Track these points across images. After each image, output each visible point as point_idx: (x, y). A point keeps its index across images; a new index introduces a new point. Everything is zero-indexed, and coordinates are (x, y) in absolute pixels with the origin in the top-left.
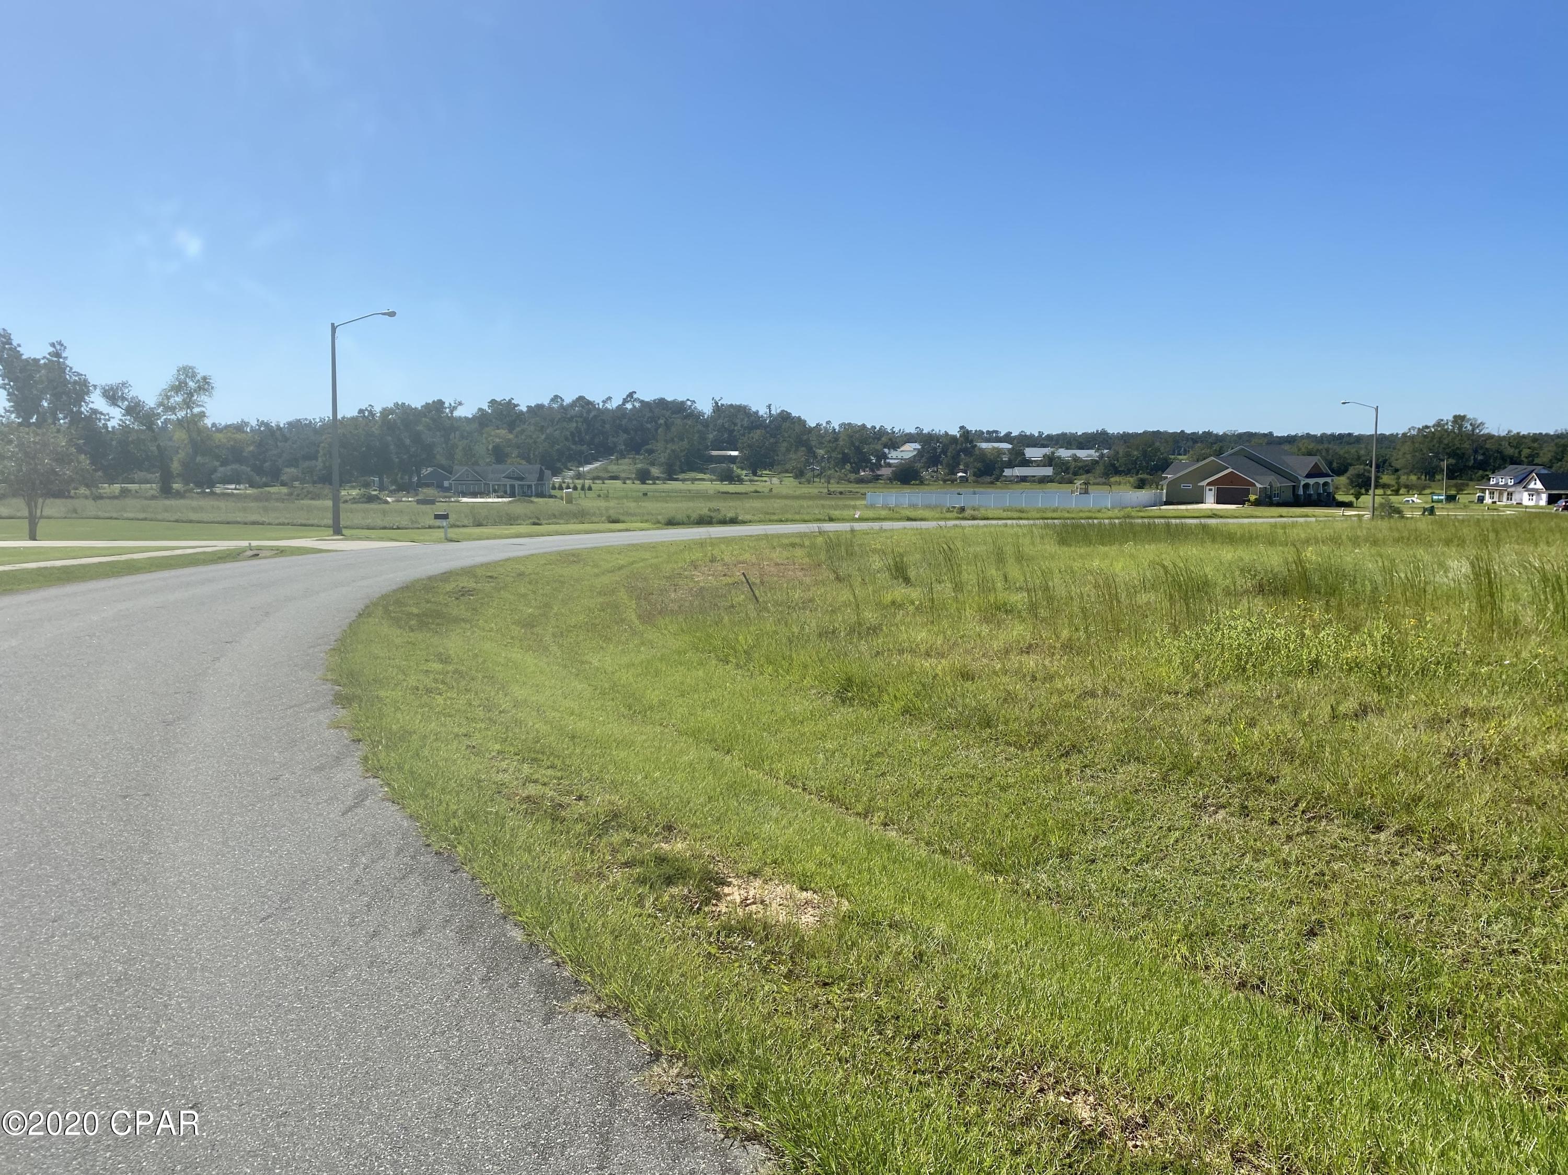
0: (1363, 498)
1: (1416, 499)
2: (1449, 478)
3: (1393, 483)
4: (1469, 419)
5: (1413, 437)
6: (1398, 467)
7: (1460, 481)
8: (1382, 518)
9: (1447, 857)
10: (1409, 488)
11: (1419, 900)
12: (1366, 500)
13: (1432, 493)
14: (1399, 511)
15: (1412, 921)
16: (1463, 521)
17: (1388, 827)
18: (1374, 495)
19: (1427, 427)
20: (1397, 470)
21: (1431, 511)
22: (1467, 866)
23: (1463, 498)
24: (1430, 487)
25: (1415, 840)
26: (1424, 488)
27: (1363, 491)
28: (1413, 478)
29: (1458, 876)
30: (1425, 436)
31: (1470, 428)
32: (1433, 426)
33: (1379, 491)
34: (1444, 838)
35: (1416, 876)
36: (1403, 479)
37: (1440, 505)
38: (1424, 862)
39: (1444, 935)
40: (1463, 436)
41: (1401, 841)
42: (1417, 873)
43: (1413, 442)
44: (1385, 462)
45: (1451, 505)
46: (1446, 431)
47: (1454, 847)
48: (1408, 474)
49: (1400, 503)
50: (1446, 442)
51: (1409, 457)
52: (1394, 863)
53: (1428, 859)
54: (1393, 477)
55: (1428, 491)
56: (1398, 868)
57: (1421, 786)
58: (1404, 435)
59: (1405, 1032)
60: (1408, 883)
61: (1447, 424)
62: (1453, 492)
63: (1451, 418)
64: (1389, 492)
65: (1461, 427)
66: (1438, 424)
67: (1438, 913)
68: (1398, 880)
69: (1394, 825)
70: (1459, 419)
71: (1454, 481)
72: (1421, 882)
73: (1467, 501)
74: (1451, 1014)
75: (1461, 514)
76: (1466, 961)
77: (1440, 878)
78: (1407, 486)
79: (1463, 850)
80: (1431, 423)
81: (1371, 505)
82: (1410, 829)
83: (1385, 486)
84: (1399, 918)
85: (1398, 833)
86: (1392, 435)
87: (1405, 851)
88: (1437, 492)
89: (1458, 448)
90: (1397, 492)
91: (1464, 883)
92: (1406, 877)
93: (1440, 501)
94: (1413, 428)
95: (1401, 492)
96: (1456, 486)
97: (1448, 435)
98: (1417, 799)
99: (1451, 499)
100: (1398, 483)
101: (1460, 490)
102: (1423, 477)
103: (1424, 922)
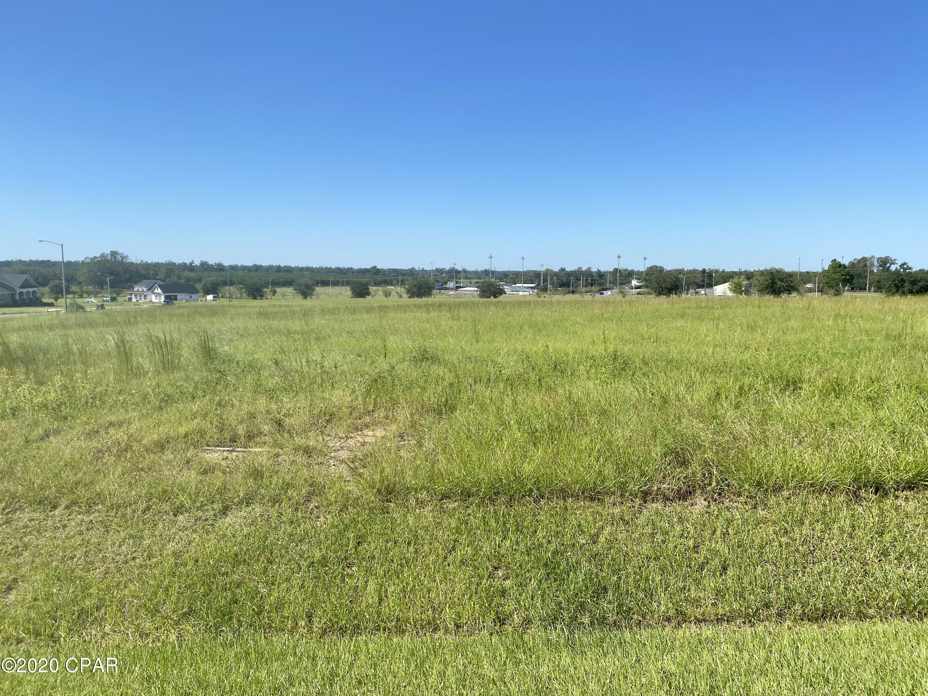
0: (59, 300)
1: (93, 300)
2: (111, 287)
3: (78, 290)
4: (120, 254)
5: (88, 263)
6: (81, 280)
7: (117, 289)
8: (72, 312)
9: (97, 514)
10: (89, 294)
11: (79, 545)
12: (61, 301)
13: (103, 296)
14: (82, 308)
15: (75, 560)
16: (119, 312)
17: (60, 505)
18: (66, 298)
19: (96, 257)
20: (80, 283)
21: (102, 307)
22: (107, 516)
23: (120, 299)
24: (101, 293)
25: (77, 509)
26: (98, 293)
27: (60, 296)
28: (91, 287)
29: (102, 524)
30: (95, 263)
31: (120, 258)
32: (100, 257)
33: (71, 296)
34: (94, 503)
35: (78, 531)
36: (85, 288)
37: (107, 303)
38: (83, 521)
39: (94, 562)
40: (116, 262)
41: (68, 511)
42: (78, 529)
43: (88, 266)
44: (72, 278)
45: (114, 303)
46: (107, 260)
47: (100, 507)
48: (87, 285)
49: (84, 303)
50: (107, 266)
51: (87, 275)
52: (65, 526)
53: (85, 518)
54: (78, 287)
55: (100, 295)
56: (67, 529)
57: (80, 475)
58: (83, 262)
59: (70, 630)
60: (73, 537)
61: (107, 256)
62: (114, 295)
63: (109, 253)
64: (77, 296)
65: (115, 258)
66: (103, 256)
67: (90, 550)
68: (66, 537)
69: (64, 502)
70: (114, 254)
71: (114, 289)
72: (81, 533)
73: (122, 300)
74: (98, 609)
75: (118, 308)
76: (106, 573)
77: (92, 528)
78: (87, 293)
79: (105, 507)
80: (98, 255)
81: (64, 304)
82: (74, 503)
83: (74, 293)
84: (67, 560)
85: (67, 507)
86: (76, 262)
87: (71, 517)
88: (105, 295)
89: (115, 270)
90: (81, 296)
91: (106, 527)
92: (72, 533)
93: (107, 301)
94: (88, 258)
95: (85, 295)
96: (115, 292)
97: (109, 262)
98: (77, 484)
99: (113, 299)
100: (82, 291)
101: (118, 294)
102: (97, 287)
103: (83, 558)
